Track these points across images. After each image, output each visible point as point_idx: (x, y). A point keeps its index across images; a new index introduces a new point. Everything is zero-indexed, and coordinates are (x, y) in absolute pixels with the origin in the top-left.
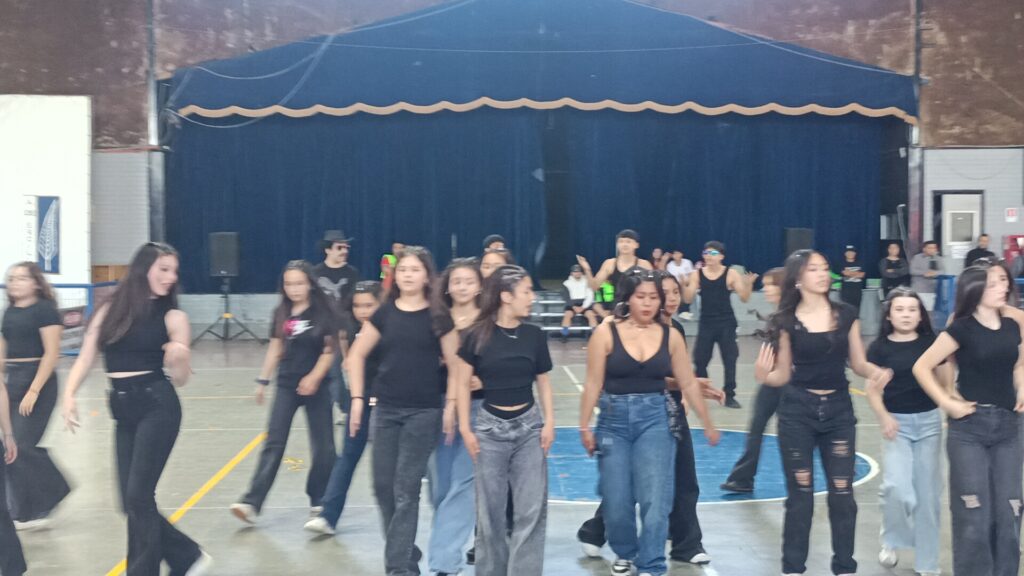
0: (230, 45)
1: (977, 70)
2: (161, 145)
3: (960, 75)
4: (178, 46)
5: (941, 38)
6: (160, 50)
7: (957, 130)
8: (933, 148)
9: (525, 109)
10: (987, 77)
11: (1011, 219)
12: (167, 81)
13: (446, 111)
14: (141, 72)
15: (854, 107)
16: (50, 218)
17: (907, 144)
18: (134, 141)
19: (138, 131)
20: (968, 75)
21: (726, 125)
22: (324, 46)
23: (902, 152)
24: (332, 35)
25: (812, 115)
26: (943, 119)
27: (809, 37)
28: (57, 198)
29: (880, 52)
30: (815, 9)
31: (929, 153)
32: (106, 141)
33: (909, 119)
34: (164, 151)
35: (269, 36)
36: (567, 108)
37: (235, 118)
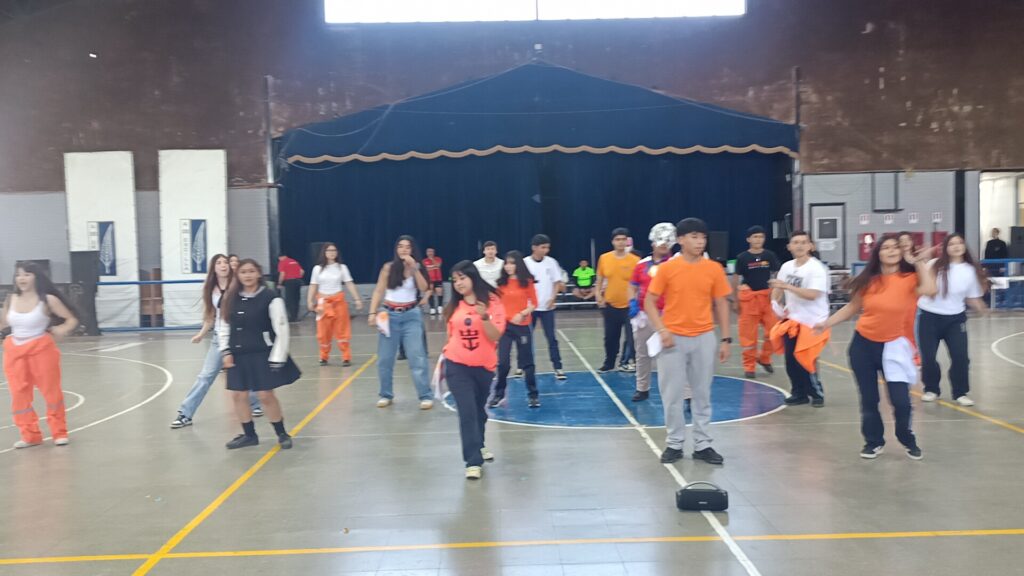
0: (322, 113)
1: (839, 119)
2: (276, 183)
3: (828, 123)
4: (286, 115)
5: (814, 98)
6: (274, 117)
7: (825, 161)
8: (808, 174)
9: (526, 152)
10: (846, 124)
11: (864, 222)
12: (277, 139)
13: (472, 156)
14: (261, 133)
15: (755, 147)
16: (200, 234)
17: (790, 171)
18: (258, 180)
19: (260, 174)
20: (833, 123)
21: (665, 161)
22: (387, 112)
23: (788, 178)
24: (392, 104)
25: (725, 152)
26: (817, 154)
27: (723, 99)
28: (204, 221)
29: (771, 108)
30: (725, 80)
31: (806, 178)
32: (238, 181)
33: (792, 154)
34: (279, 188)
35: (349, 105)
36: (555, 151)
37: (326, 163)
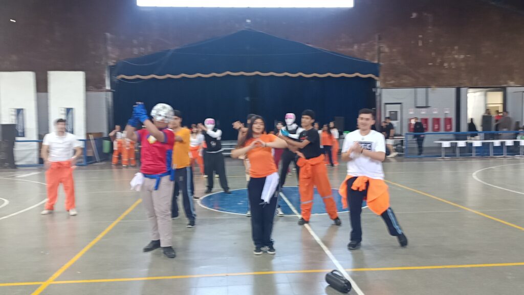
0: (135, 53)
1: (399, 61)
2: (111, 89)
3: (393, 63)
4: (117, 54)
5: (387, 50)
6: (110, 55)
7: (392, 82)
8: (384, 88)
9: (242, 76)
10: (403, 63)
11: (411, 113)
12: (113, 66)
13: (214, 76)
14: (103, 63)
15: (357, 74)
16: (70, 115)
17: (375, 87)
18: (101, 88)
19: (102, 84)
20: (396, 63)
21: (313, 81)
22: (170, 53)
23: (374, 90)
24: (173, 49)
25: (343, 77)
26: (388, 78)
27: (342, 50)
28: (72, 109)
29: (366, 54)
30: (343, 40)
32: (91, 88)
33: (376, 78)
34: (112, 92)
35: (150, 50)
36: (257, 75)
37: (138, 79)
